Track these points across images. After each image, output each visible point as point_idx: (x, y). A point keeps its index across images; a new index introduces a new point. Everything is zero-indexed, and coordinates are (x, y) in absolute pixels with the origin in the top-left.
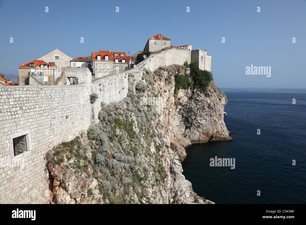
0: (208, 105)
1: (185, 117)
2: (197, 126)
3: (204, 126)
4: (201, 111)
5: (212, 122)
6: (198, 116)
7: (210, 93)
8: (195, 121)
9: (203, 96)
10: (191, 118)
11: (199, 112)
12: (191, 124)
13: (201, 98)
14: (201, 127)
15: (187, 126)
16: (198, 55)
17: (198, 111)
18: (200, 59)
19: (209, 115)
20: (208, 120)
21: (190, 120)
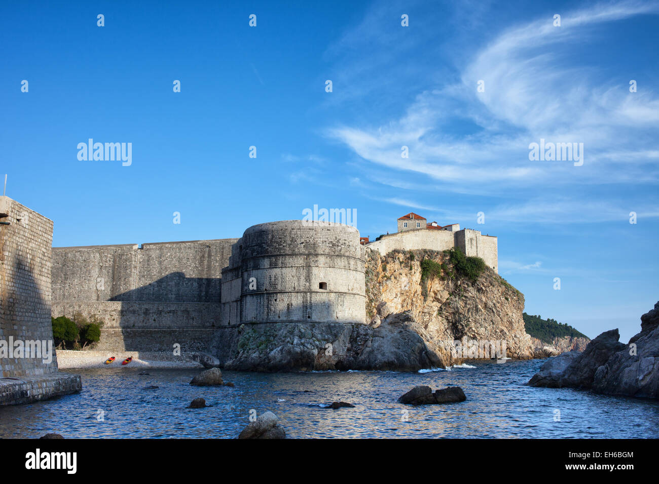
0: (483, 305)
1: (452, 322)
2: (472, 336)
3: (483, 337)
4: (474, 314)
5: (496, 332)
6: (471, 320)
7: (483, 288)
8: (466, 329)
9: (472, 292)
10: (461, 324)
11: (472, 315)
12: (462, 332)
13: (470, 293)
14: (479, 338)
15: (456, 336)
16: (464, 237)
17: (470, 314)
18: (466, 242)
19: (489, 320)
20: (489, 328)
21: (460, 327)
